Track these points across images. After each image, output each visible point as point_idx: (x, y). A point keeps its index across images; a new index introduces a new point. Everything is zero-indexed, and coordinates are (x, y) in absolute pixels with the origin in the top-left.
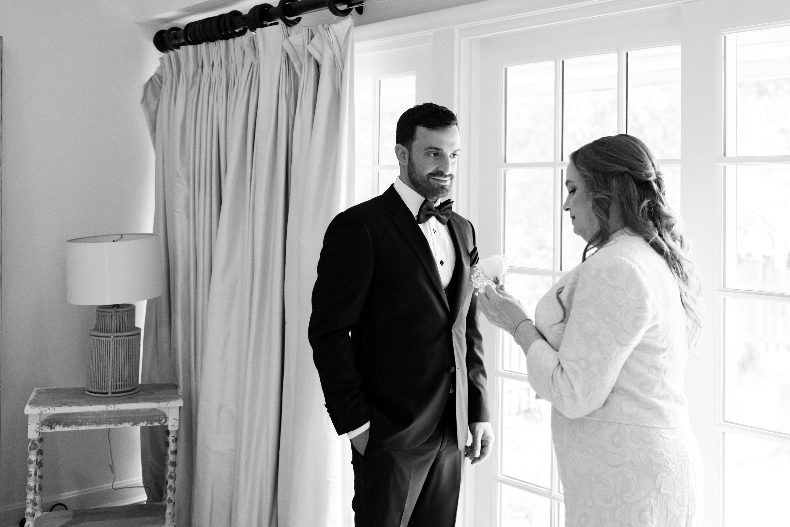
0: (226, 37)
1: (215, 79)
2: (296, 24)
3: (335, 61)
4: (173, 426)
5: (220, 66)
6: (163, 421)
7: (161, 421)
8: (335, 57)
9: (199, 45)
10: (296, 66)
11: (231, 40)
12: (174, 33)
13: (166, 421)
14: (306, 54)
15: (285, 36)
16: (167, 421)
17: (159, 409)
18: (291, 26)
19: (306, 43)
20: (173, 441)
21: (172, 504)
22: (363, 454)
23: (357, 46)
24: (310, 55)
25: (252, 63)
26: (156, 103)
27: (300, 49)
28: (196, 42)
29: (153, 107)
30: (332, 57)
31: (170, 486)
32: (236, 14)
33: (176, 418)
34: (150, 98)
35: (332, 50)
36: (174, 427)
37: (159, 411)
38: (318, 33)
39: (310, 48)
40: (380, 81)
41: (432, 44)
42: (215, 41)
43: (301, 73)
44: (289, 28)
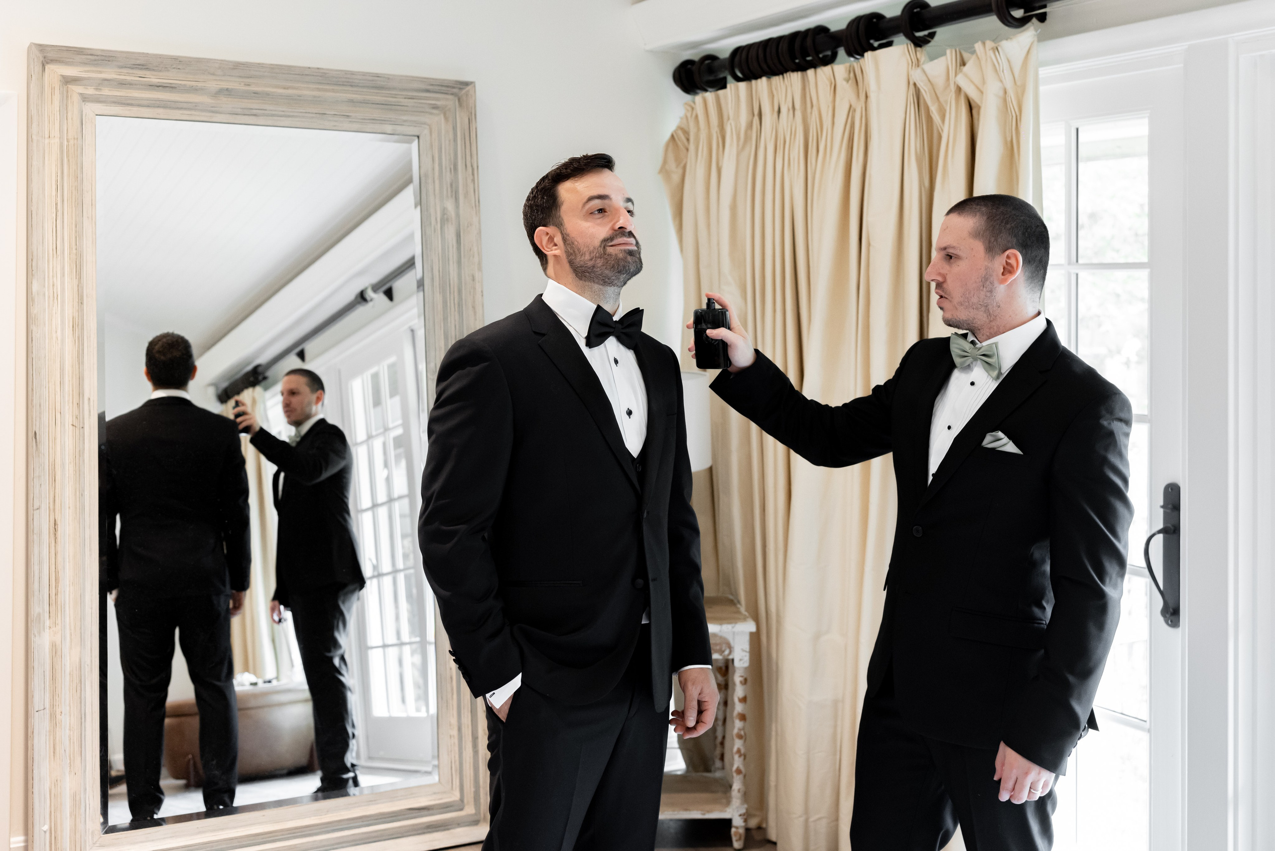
0: (802, 68)
1: (784, 133)
2: (929, 42)
3: (1005, 100)
4: (741, 660)
5: (791, 112)
6: (727, 652)
7: (723, 652)
8: (1005, 92)
9: (754, 82)
10: (934, 109)
11: (811, 72)
12: (709, 64)
13: (730, 653)
14: (953, 88)
15: (912, 62)
16: (732, 653)
17: (720, 634)
18: (920, 46)
19: (952, 74)
20: (741, 682)
21: (741, 776)
22: (504, 721)
23: (1043, 72)
24: (959, 89)
25: (851, 106)
26: (680, 171)
27: (940, 82)
28: (750, 76)
29: (676, 178)
30: (1001, 93)
31: (739, 751)
32: (821, 30)
33: (745, 649)
34: (672, 165)
35: (1001, 81)
36: (742, 662)
37: (721, 637)
38: (974, 56)
39: (961, 81)
40: (1077, 130)
41: (1182, 65)
42: (782, 74)
43: (943, 121)
44: (918, 49)
